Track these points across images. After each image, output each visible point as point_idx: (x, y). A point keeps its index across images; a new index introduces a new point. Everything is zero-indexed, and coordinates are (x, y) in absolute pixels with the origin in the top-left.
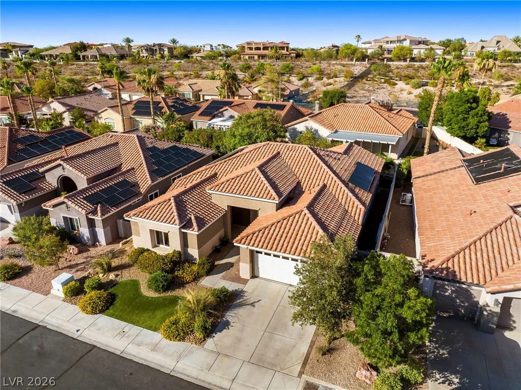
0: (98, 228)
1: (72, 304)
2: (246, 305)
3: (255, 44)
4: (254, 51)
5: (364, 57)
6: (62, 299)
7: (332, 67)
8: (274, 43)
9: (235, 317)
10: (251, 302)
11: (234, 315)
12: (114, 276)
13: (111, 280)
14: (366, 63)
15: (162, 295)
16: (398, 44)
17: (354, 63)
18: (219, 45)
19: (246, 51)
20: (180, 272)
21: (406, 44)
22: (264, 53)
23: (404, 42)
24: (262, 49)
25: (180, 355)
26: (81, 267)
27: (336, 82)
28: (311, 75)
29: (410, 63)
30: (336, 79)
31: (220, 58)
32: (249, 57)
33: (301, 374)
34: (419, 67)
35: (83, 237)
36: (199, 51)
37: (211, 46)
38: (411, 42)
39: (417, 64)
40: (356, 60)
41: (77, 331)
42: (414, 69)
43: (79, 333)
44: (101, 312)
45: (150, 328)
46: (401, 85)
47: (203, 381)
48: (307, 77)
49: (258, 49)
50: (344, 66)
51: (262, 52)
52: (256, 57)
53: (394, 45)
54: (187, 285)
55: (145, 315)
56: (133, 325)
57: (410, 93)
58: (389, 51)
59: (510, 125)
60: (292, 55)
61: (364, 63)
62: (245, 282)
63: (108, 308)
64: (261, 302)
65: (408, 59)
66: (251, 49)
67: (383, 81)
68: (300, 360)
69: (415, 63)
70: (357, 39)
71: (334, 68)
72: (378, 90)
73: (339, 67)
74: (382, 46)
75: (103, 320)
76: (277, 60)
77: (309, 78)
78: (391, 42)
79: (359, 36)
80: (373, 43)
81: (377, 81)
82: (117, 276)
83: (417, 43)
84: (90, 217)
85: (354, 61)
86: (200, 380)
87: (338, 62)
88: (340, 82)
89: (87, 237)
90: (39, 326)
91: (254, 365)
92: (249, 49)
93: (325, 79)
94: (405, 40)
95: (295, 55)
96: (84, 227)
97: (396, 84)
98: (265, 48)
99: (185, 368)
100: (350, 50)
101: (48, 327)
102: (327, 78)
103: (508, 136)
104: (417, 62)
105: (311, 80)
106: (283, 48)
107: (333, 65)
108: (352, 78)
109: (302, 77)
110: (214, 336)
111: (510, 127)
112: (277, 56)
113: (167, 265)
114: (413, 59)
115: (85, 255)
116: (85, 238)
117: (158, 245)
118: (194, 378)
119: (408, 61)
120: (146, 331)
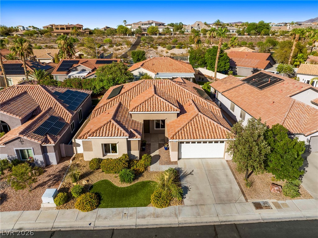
0: (49, 152)
1: (68, 209)
2: (188, 175)
3: (60, 25)
4: (60, 30)
5: (132, 34)
6: (55, 208)
7: (115, 39)
8: (73, 25)
9: (187, 183)
10: (189, 173)
11: (186, 182)
12: (86, 182)
13: (85, 185)
14: (135, 36)
15: (133, 183)
16: (149, 26)
17: (127, 36)
18: (30, 27)
19: (54, 30)
20: (135, 167)
21: (154, 25)
22: (67, 32)
23: (152, 24)
24: (65, 29)
25: (176, 214)
26: (50, 183)
27: (122, 48)
28: (105, 44)
29: (159, 36)
30: (122, 46)
31: (36, 35)
32: (57, 34)
33: (246, 200)
34: (165, 38)
35: (37, 162)
36: (17, 31)
37: (23, 27)
38: (156, 24)
39: (163, 36)
40: (129, 35)
41: (90, 224)
42: (163, 40)
43: (92, 225)
44: (97, 206)
45: (141, 205)
46: (160, 48)
47: (202, 223)
48: (103, 45)
49: (63, 29)
50: (122, 38)
51: (65, 31)
52: (62, 34)
53: (147, 26)
54: (144, 174)
55: (132, 199)
56: (128, 208)
57: (167, 52)
58: (145, 30)
59: (236, 64)
60: (87, 32)
61: (134, 36)
62: (176, 163)
63: (100, 203)
64: (194, 171)
65: (158, 34)
66: (57, 29)
67: (150, 46)
68: (240, 193)
69: (162, 36)
70: (124, 23)
71: (116, 40)
72: (149, 52)
73: (120, 39)
74: (140, 27)
75: (102, 211)
76: (77, 35)
77: (104, 46)
78: (145, 24)
79: (125, 21)
80: (133, 25)
81: (146, 47)
82: (88, 181)
83: (159, 25)
84: (44, 145)
85: (128, 35)
86: (199, 223)
87: (118, 36)
88: (125, 48)
89: (41, 161)
90: (54, 232)
91: (221, 204)
92: (56, 29)
93: (115, 46)
94: (152, 23)
95: (88, 32)
96: (38, 154)
97: (158, 48)
98: (68, 28)
99: (185, 219)
100: (124, 29)
101: (62, 229)
102: (116, 46)
103: (236, 70)
104: (162, 35)
105: (106, 47)
106: (80, 28)
107: (116, 38)
108: (131, 45)
109: (100, 46)
110: (185, 197)
111: (236, 65)
112: (77, 34)
113: (126, 164)
114: (160, 34)
115: (45, 174)
116: (39, 162)
117: (106, 154)
118: (195, 223)
119: (158, 35)
120: (140, 209)
